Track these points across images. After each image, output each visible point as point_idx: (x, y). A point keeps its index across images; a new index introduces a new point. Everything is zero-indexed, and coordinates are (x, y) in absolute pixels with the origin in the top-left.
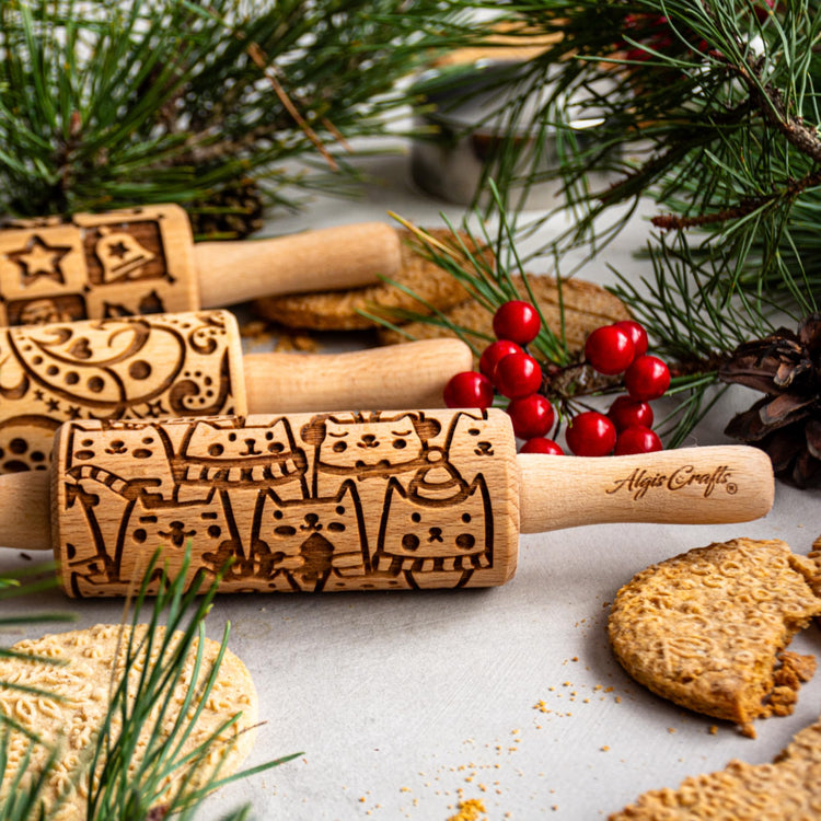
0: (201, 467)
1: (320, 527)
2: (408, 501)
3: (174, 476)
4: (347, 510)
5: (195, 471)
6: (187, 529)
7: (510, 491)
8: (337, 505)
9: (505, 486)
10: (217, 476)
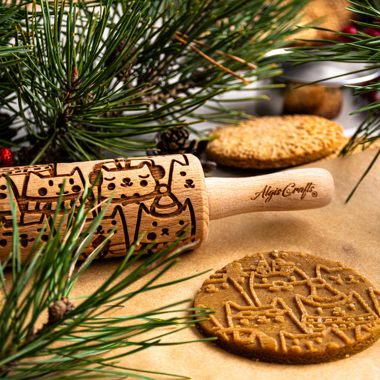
0: (35, 203)
1: (103, 232)
2: (150, 215)
3: (20, 208)
4: (118, 223)
5: (32, 205)
6: (29, 238)
7: (204, 207)
8: (112, 220)
9: (202, 205)
10: (44, 207)
